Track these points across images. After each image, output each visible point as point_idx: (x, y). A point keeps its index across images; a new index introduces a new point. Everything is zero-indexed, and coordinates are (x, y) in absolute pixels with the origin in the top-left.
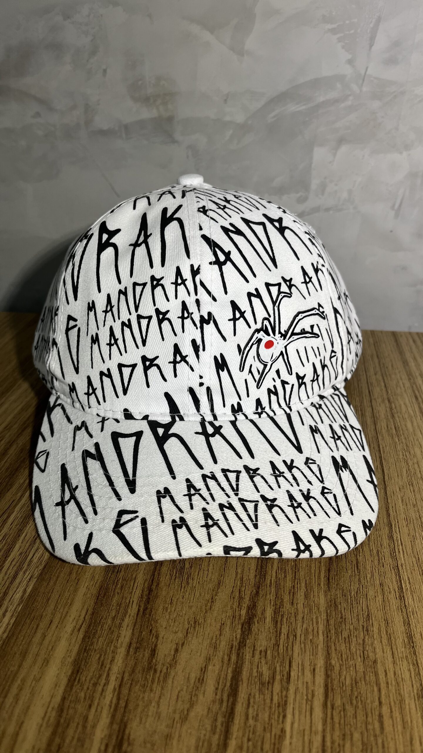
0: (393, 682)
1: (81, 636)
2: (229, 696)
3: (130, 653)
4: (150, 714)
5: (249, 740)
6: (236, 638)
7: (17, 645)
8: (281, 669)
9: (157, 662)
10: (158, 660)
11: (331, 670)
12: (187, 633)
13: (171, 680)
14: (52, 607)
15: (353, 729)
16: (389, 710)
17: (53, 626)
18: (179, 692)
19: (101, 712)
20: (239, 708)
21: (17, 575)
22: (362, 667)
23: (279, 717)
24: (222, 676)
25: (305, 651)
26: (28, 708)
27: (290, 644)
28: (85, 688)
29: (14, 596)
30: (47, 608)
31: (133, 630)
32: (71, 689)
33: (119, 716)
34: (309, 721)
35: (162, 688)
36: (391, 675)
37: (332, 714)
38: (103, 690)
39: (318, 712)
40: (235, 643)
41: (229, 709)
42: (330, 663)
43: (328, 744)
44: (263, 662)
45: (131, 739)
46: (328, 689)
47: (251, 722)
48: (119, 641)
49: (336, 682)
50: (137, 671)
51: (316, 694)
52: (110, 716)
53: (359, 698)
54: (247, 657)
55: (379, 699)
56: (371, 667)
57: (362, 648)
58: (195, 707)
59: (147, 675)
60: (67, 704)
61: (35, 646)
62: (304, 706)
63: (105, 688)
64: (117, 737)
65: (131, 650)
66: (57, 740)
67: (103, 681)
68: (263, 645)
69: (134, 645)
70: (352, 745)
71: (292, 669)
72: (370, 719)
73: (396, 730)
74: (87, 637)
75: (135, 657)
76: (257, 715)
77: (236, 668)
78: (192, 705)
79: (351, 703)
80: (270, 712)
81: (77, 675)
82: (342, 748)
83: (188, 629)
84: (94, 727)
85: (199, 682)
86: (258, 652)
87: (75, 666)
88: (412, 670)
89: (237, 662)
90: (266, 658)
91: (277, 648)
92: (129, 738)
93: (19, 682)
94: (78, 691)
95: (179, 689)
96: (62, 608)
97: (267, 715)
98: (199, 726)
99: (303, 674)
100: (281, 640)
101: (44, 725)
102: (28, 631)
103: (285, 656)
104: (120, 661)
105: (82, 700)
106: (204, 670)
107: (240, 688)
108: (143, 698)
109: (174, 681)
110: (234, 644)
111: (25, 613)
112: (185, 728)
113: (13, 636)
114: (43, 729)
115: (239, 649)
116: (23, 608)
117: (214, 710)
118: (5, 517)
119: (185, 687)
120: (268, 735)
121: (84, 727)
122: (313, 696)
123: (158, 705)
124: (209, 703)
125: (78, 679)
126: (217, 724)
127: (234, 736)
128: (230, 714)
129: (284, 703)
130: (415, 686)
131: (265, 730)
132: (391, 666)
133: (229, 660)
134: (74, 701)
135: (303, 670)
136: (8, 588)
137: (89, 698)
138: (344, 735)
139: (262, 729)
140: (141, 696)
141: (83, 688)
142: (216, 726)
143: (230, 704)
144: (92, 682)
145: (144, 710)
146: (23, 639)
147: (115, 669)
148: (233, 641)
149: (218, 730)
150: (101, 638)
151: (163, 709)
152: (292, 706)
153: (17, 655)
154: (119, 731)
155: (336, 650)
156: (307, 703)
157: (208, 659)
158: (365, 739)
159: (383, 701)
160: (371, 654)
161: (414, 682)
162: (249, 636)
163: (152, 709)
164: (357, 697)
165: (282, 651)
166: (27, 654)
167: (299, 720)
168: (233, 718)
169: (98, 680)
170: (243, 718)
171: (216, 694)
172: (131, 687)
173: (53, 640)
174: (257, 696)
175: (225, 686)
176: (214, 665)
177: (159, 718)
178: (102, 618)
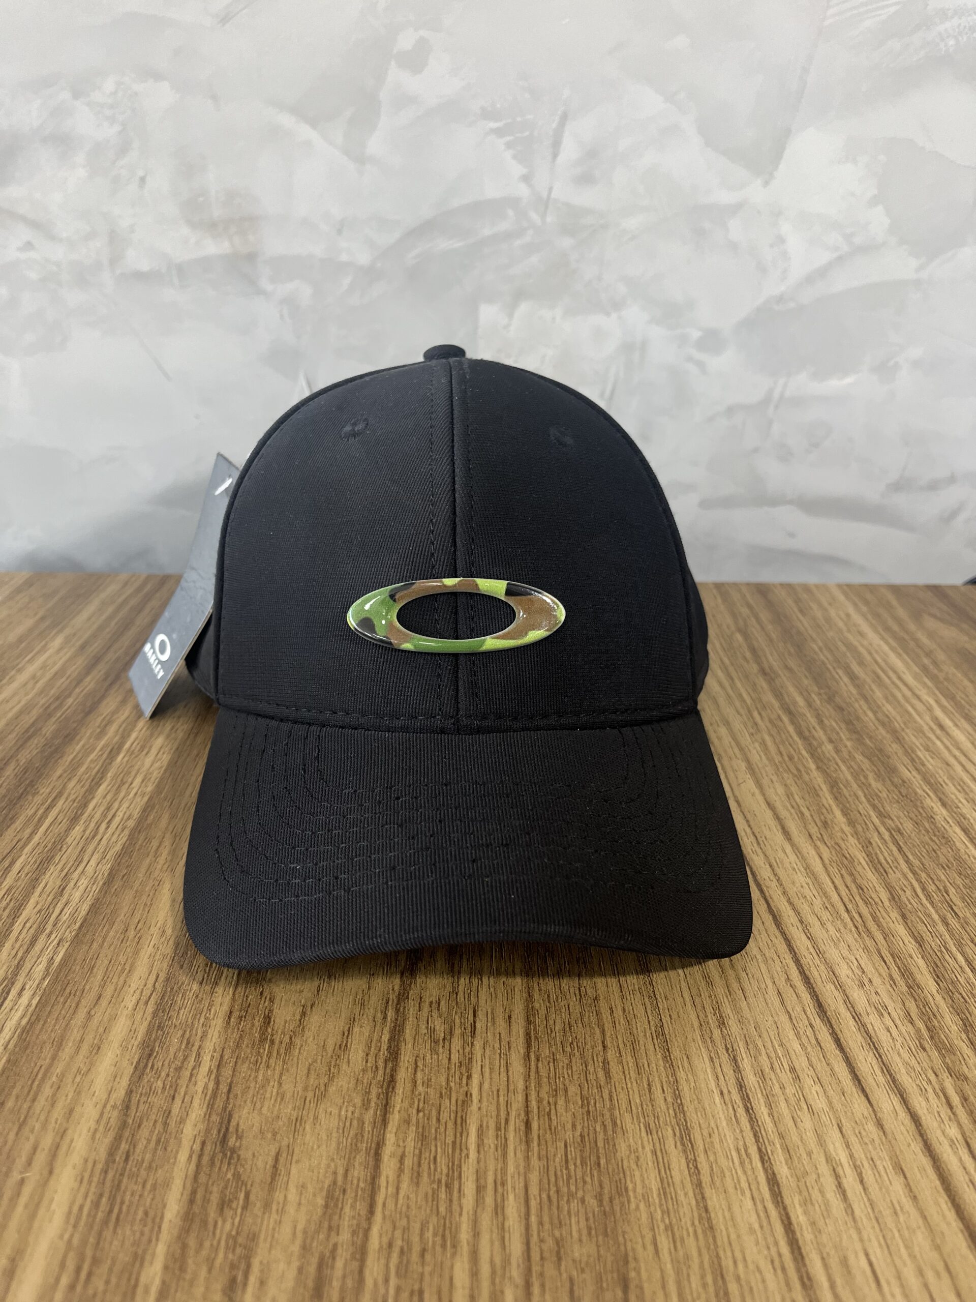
0: (622, 1020)
1: (151, 1008)
2: (386, 1061)
3: (232, 1024)
4: (268, 1095)
5: (418, 1111)
6: (393, 990)
7: (47, 1031)
8: (463, 1021)
9: (274, 1032)
10: (276, 1028)
11: (534, 1016)
12: (318, 991)
13: (297, 1051)
14: (99, 977)
15: (567, 1082)
16: (617, 1055)
17: (104, 1003)
18: (310, 1065)
19: (191, 1103)
20: (403, 1075)
21: (36, 940)
22: (578, 1007)
23: (461, 1079)
24: (375, 1039)
25: (496, 997)
26: (71, 1111)
27: (474, 989)
28: (163, 1074)
29: (34, 968)
30: (92, 979)
31: (234, 994)
32: (140, 1078)
33: (219, 1103)
34: (506, 1079)
35: (284, 1061)
36: (618, 1012)
37: (537, 1067)
38: (191, 1075)
39: (517, 1067)
40: (393, 997)
41: (387, 1077)
42: (532, 1007)
43: (534, 1104)
44: (435, 1014)
45: (240, 1130)
46: (530, 1038)
47: (420, 1088)
48: (213, 1011)
49: (541, 1029)
50: (244, 1047)
51: (513, 1045)
52: (205, 1105)
53: (575, 1044)
54: (411, 1013)
55: (603, 1042)
56: (590, 1006)
57: (577, 985)
58: (335, 1080)
59: (259, 1048)
60: (134, 1100)
61: (75, 1031)
62: (497, 1062)
63: (194, 1071)
64: (219, 1131)
65: (232, 1020)
66: (124, 1146)
67: (192, 1063)
68: (434, 995)
69: (236, 1014)
70: (567, 1101)
71: (477, 1020)
72: (591, 1068)
73: (628, 1077)
74: (161, 1011)
75: (238, 1029)
76: (429, 1080)
77: (395, 1027)
78: (331, 1079)
79: (563, 1051)
80: (448, 1075)
81: (148, 1060)
82: (553, 1107)
83: (319, 986)
84: (182, 1121)
85: (340, 1049)
86: (427, 1003)
87: (144, 1049)
88: (648, 1003)
89: (396, 1019)
90: (438, 1010)
91: (455, 996)
92: (237, 1131)
93: (54, 1079)
94: (152, 1080)
95: (310, 1061)
96: (116, 977)
97: (443, 1080)
98: (344, 1102)
99: (494, 1023)
100: (460, 987)
101: (101, 1128)
102: (63, 1012)
103: (467, 1005)
104: (216, 1034)
105: (160, 1091)
106: (347, 1034)
107: (403, 1049)
108: (256, 1077)
109: (302, 1051)
110: (391, 997)
111: (55, 989)
112: (323, 1106)
113: (39, 1021)
114: (98, 1136)
115: (397, 1004)
116: (51, 983)
117: (365, 1081)
118: (6, 863)
119: (320, 1057)
120: (447, 1101)
121: (166, 1124)
122: (510, 1048)
123: (280, 1084)
124: (357, 1073)
125: (150, 1065)
126: (370, 1097)
127: (397, 1109)
128: (391, 1082)
129: (467, 1061)
130: (652, 1023)
131: (441, 1096)
132: (619, 1003)
133: (385, 1018)
134: (146, 1093)
135: (493, 1018)
136: (23, 959)
137: (171, 1086)
138: (556, 1091)
139: (438, 1095)
140: (253, 1076)
141: (160, 1075)
142: (369, 1101)
143: (388, 1071)
144: (173, 1066)
145: (258, 1092)
146: (56, 1023)
147: (209, 1046)
148: (388, 993)
149: (373, 1104)
150: (183, 1010)
151: (287, 1087)
152: (479, 1063)
153: (48, 1046)
154: (221, 1123)
155: (540, 990)
156: (500, 1057)
157: (352, 1020)
158: (585, 1093)
159: (608, 1043)
160: (588, 991)
161: (650, 1018)
162: (412, 986)
163: (272, 1090)
164: (572, 1043)
165: (462, 999)
166: (65, 1042)
167: (491, 1079)
168: (393, 1088)
169: (183, 1063)
170: (409, 1086)
171: (367, 1062)
172: (235, 1066)
173: (105, 1019)
174: (428, 1056)
175: (380, 1050)
176: (361, 1027)
177: (282, 1099)
178: (183, 984)
